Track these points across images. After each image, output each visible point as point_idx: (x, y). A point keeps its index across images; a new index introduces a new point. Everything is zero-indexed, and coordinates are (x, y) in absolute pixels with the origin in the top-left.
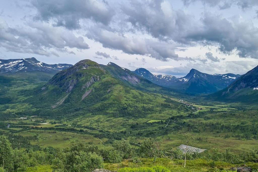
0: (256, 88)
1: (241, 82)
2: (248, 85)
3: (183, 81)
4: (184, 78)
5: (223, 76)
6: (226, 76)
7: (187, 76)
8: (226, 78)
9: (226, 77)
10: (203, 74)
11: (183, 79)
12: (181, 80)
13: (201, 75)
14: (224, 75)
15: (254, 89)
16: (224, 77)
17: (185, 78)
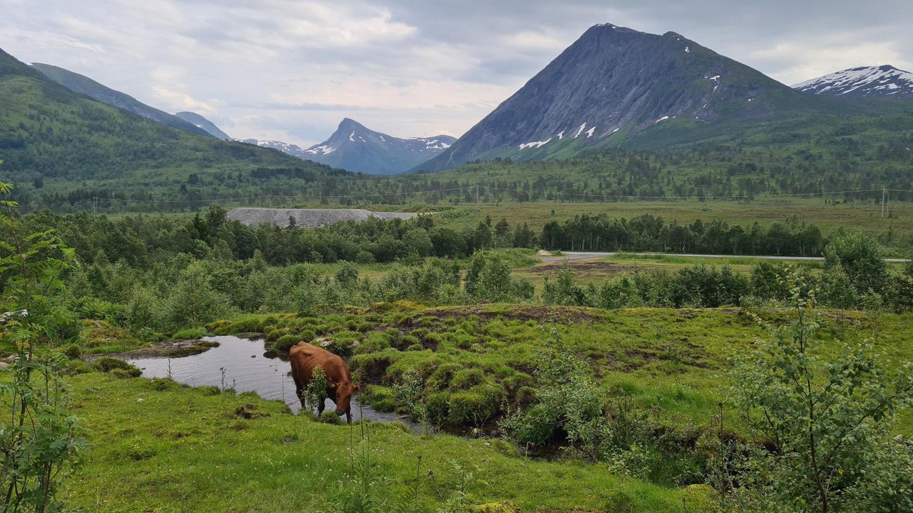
0: (526, 142)
1: (485, 131)
2: (504, 139)
3: (321, 152)
4: (321, 145)
5: (429, 143)
6: (436, 141)
7: (331, 139)
8: (436, 147)
9: (434, 144)
10: (377, 135)
11: (320, 148)
12: (315, 152)
13: (370, 136)
14: (431, 139)
15: (522, 146)
16: (430, 145)
17: (325, 146)
